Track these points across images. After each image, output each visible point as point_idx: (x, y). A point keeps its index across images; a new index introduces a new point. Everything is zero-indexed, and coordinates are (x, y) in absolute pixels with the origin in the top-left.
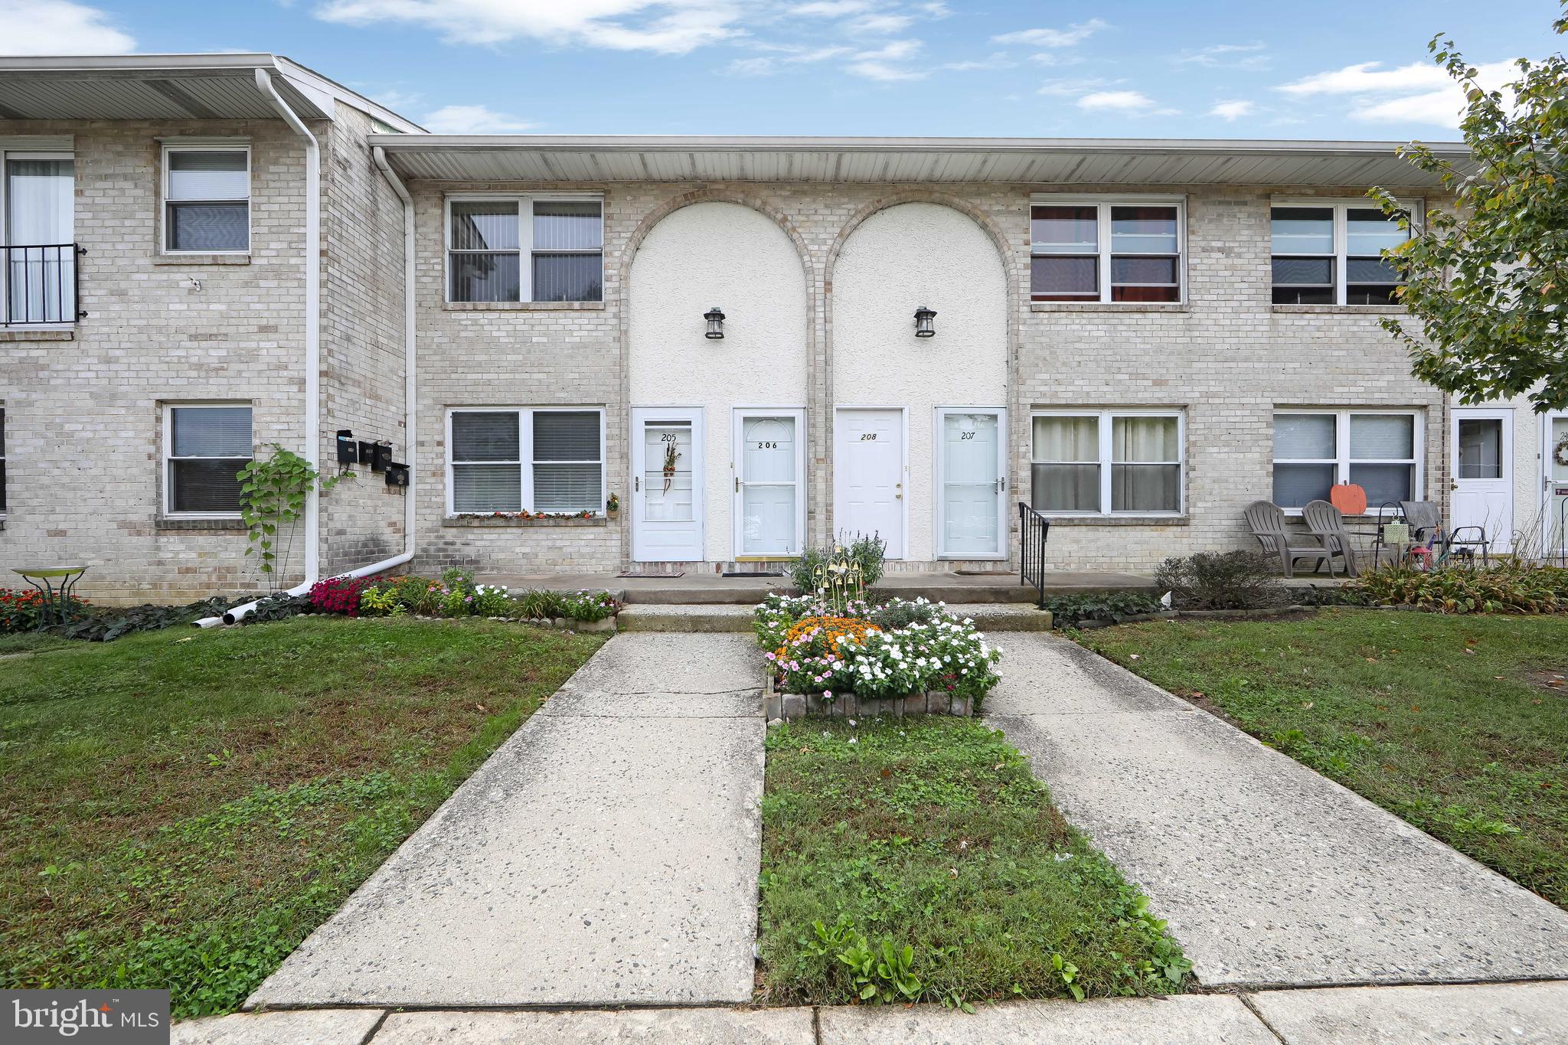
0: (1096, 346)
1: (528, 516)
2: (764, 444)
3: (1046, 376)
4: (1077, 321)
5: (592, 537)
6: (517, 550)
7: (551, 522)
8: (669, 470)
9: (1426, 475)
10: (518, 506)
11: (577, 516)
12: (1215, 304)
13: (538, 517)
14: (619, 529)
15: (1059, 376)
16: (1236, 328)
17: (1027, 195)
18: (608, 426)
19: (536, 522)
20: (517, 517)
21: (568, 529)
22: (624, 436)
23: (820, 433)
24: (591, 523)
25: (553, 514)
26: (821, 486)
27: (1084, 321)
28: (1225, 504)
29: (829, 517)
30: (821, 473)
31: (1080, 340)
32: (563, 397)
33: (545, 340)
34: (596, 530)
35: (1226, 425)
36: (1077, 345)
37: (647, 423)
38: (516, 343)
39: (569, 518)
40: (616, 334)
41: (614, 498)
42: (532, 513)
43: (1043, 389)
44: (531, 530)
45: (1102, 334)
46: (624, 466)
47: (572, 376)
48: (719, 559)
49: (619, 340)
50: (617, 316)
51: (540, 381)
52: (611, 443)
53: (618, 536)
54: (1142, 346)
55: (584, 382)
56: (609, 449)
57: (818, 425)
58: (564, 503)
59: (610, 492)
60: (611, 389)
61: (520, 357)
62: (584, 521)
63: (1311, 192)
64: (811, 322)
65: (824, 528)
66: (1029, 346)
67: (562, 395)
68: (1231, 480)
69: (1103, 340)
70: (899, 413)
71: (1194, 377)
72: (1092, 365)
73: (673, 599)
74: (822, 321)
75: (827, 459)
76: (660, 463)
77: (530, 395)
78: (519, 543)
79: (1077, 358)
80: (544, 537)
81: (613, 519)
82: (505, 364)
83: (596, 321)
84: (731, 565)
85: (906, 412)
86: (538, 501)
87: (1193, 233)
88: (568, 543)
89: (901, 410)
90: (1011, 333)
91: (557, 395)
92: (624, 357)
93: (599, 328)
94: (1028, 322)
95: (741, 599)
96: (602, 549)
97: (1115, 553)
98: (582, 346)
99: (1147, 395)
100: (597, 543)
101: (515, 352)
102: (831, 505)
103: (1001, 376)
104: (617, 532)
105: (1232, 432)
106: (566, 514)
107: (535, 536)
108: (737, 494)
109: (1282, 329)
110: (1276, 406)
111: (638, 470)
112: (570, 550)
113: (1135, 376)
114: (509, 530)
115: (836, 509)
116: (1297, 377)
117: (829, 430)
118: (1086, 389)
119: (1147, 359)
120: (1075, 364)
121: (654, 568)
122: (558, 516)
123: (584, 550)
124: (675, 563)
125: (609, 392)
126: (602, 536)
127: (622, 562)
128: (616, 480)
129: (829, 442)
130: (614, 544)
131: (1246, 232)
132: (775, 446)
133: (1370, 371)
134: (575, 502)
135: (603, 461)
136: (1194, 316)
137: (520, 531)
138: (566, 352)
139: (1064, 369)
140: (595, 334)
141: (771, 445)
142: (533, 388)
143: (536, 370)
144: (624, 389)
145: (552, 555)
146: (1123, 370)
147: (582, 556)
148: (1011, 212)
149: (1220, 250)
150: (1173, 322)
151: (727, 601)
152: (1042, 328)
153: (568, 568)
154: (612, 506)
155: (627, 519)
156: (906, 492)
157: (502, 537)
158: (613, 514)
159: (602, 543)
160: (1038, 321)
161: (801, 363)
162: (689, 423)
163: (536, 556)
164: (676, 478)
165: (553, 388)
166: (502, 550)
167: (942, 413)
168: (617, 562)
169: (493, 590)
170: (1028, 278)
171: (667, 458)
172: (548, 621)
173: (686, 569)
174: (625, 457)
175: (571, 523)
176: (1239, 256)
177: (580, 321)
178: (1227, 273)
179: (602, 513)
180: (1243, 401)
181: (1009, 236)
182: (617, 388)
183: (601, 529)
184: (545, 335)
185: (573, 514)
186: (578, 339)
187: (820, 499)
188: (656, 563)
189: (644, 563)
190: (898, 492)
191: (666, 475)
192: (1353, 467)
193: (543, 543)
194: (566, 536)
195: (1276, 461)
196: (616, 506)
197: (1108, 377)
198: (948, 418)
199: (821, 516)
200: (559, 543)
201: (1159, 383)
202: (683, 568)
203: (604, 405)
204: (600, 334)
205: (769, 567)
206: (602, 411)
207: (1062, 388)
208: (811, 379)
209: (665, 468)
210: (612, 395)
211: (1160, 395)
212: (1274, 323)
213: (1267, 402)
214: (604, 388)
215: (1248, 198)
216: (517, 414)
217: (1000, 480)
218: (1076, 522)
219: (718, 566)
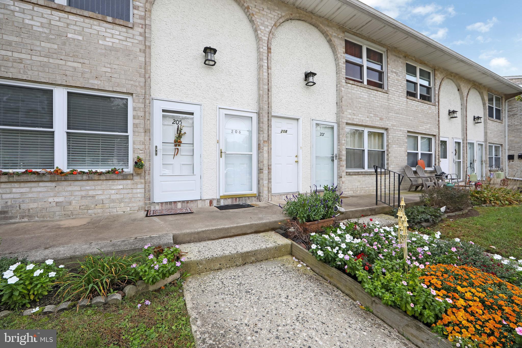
0: (365, 101)
1: (62, 173)
2: (234, 131)
3: (350, 111)
4: (359, 90)
5: (121, 187)
6: (50, 200)
7: (85, 177)
8: (178, 142)
9: (435, 157)
10: (51, 163)
11: (108, 172)
12: (394, 92)
13: (72, 173)
14: (143, 181)
15: (355, 112)
16: (399, 102)
17: (344, 32)
18: (134, 109)
19: (70, 177)
20: (50, 173)
21: (100, 182)
22: (147, 117)
23: (265, 127)
24: (120, 177)
25: (86, 171)
26: (266, 155)
27: (361, 91)
28: (397, 166)
29: (269, 173)
30: (266, 149)
31: (360, 98)
32: (96, 83)
33: (80, 38)
34: (125, 182)
35: (397, 137)
36: (360, 100)
37: (164, 111)
38: (50, 33)
39: (101, 174)
40: (143, 47)
41: (140, 160)
42: (66, 170)
43: (349, 116)
44: (65, 183)
45: (366, 97)
46: (147, 138)
47: (104, 69)
48: (211, 197)
49: (144, 52)
50: (143, 35)
51: (75, 68)
52: (137, 121)
53: (143, 186)
54: (377, 104)
55: (116, 76)
56: (135, 125)
57: (264, 122)
58: (95, 162)
59: (136, 155)
60: (137, 84)
61: (56, 47)
62: (114, 176)
63: (414, 59)
64: (260, 67)
65: (267, 178)
66: (345, 97)
67: (96, 82)
68: (398, 157)
69: (366, 99)
70: (296, 121)
71: (390, 118)
72: (364, 109)
73: (212, 236)
74: (266, 68)
75: (269, 140)
76: (172, 138)
77: (65, 78)
78: (52, 194)
79: (360, 105)
80: (78, 188)
81: (138, 174)
82: (39, 49)
83: (126, 35)
84: (218, 201)
85: (300, 121)
86: (70, 161)
87: (389, 64)
88: (100, 192)
89: (298, 120)
90: (338, 91)
91: (91, 81)
92: (148, 63)
93: (128, 40)
94: (345, 87)
95: (257, 229)
96: (130, 195)
97: (370, 186)
98: (112, 49)
99: (378, 123)
100: (125, 191)
101: (48, 40)
102: (271, 165)
103: (334, 109)
104: (141, 183)
105: (399, 140)
106: (99, 171)
107: (70, 188)
108: (221, 159)
109: (409, 104)
110: (409, 132)
111: (157, 140)
112: (102, 197)
113: (376, 115)
114: (41, 184)
115: (273, 167)
116: (412, 122)
117: (269, 126)
118: (362, 118)
119: (378, 109)
120: (359, 108)
121: (169, 206)
122: (91, 173)
123: (113, 197)
124: (183, 202)
125: (136, 86)
126: (129, 187)
127: (146, 204)
128: (142, 147)
129: (270, 132)
130: (139, 191)
131: (401, 68)
132: (240, 132)
133: (426, 122)
134: (104, 161)
135: (130, 132)
136: (390, 95)
137: (54, 184)
138: (99, 51)
139: (355, 109)
140: (125, 43)
141: (238, 131)
142: (68, 73)
143: (71, 59)
144: (147, 85)
145: (84, 202)
146: (372, 112)
147: (113, 201)
148: (339, 38)
149: (395, 73)
150: (385, 96)
151: (249, 232)
152: (349, 90)
153: (99, 211)
154: (138, 164)
155: (149, 174)
156: (301, 159)
157: (33, 190)
158: (139, 171)
159: (130, 191)
160: (348, 87)
161: (255, 88)
162: (192, 114)
163: (70, 203)
164: (182, 148)
165: (86, 76)
166: (34, 200)
167: (315, 122)
168: (141, 204)
169: (33, 271)
170: (345, 68)
171: (177, 135)
172: (118, 296)
173: (191, 205)
174: (148, 131)
175: (103, 177)
176: (399, 76)
177: (113, 32)
178: (397, 82)
179: (130, 169)
180: (401, 129)
181: (339, 48)
182: (142, 84)
183: (129, 182)
184: (80, 34)
185: (104, 170)
186: (110, 44)
187: (265, 162)
188: (171, 203)
189: (162, 203)
190: (296, 159)
191: (176, 145)
192: (422, 154)
193: (77, 193)
194: (99, 187)
195: (408, 151)
196: (142, 166)
197: (368, 114)
198: (317, 125)
199: (265, 172)
200: (91, 193)
201: (381, 119)
202: (188, 204)
203: (132, 94)
204: (130, 44)
205: (239, 201)
206: (130, 99)
207: (355, 117)
208: (260, 97)
209: (175, 141)
210: (138, 88)
211: (381, 124)
212: (407, 102)
213: (406, 129)
214: (132, 82)
215: (401, 56)
216: (52, 91)
217: (335, 155)
218: (360, 173)
219: (211, 202)
